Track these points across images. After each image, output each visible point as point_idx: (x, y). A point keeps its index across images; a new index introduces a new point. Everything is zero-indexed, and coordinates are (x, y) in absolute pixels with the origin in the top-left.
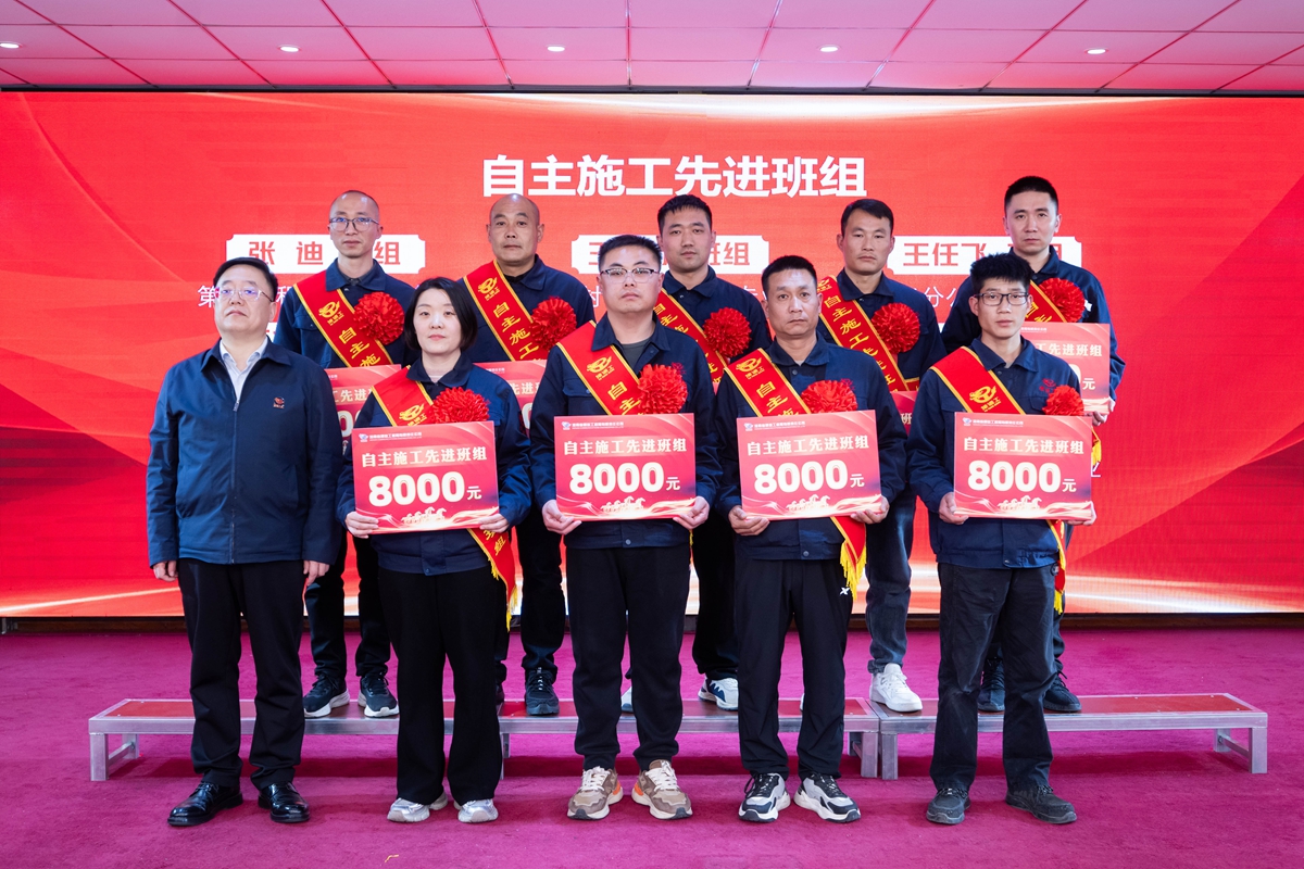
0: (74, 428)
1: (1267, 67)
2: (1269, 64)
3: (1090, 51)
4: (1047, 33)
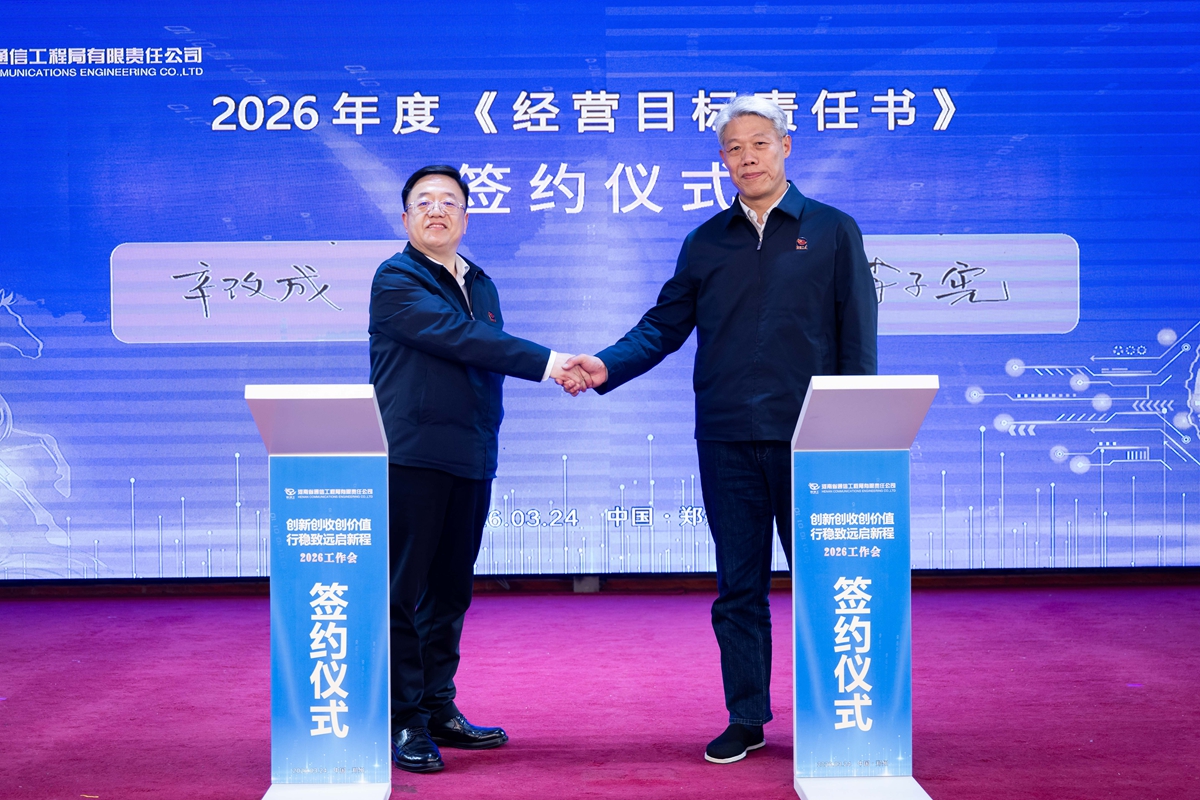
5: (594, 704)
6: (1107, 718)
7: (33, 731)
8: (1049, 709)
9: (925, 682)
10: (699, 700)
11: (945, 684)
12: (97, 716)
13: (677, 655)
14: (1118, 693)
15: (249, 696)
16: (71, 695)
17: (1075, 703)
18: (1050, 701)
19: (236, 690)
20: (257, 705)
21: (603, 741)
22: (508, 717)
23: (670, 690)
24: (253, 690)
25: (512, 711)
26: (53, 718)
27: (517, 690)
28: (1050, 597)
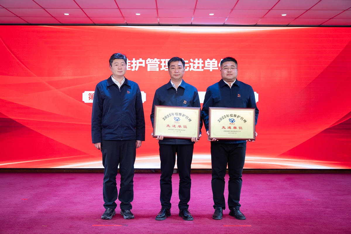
0: (8, 117)
1: (332, 19)
2: (332, 18)
3: (283, 15)
4: (270, 10)
5: (174, 203)
6: (302, 209)
7: (33, 208)
8: (287, 206)
9: (256, 198)
10: (200, 202)
11: (261, 199)
12: (50, 204)
13: (195, 190)
14: (305, 202)
15: (88, 199)
16: (44, 198)
17: (294, 205)
18: (288, 204)
19: (85, 198)
20: (90, 202)
21: (175, 213)
22: (152, 206)
23: (193, 199)
24: (89, 198)
25: (153, 204)
26: (39, 205)
27: (155, 199)
28: (288, 176)
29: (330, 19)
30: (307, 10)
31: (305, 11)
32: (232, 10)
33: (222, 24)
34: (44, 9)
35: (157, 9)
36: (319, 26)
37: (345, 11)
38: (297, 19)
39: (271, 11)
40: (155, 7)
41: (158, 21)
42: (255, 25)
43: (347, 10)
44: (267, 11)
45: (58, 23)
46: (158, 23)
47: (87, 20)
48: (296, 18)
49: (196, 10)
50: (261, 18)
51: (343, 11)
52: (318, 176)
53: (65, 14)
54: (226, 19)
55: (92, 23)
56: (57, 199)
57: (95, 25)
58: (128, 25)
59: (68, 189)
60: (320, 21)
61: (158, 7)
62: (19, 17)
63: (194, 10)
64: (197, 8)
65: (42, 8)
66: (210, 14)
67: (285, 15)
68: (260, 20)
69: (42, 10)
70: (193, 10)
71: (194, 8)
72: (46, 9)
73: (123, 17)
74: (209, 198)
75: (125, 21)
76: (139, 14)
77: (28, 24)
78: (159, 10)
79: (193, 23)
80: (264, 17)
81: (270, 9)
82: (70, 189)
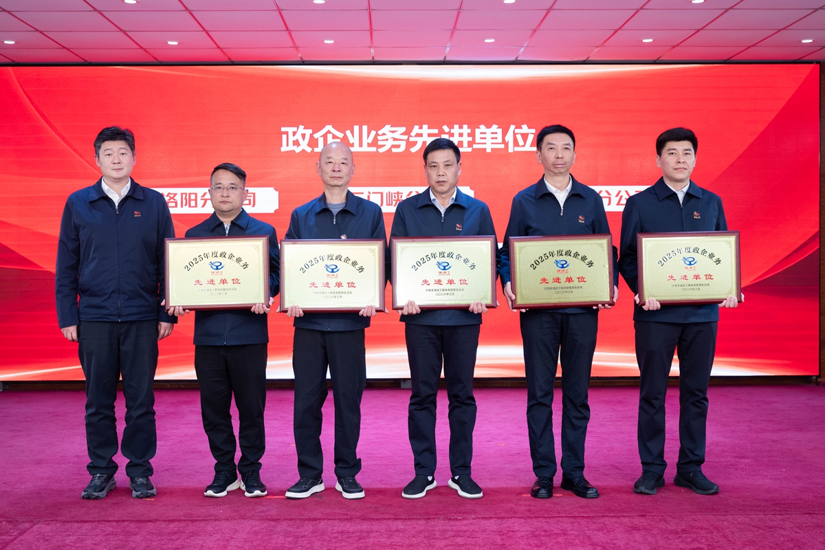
2: (753, 46)
3: (644, 41)
4: (616, 31)
29: (749, 47)
30: (698, 31)
31: (694, 32)
32: (535, 31)
33: (513, 59)
34: (125, 32)
35: (371, 30)
36: (725, 62)
37: (780, 30)
38: (676, 48)
39: (620, 32)
40: (367, 27)
41: (372, 53)
42: (584, 61)
43: (784, 29)
44: (612, 32)
45: (151, 60)
46: (371, 59)
47: (216, 54)
48: (674, 47)
49: (456, 33)
50: (598, 47)
51: (776, 31)
52: (725, 390)
53: (170, 43)
54: (522, 50)
55: (225, 59)
56: (164, 445)
57: (233, 64)
58: (306, 63)
59: (183, 424)
60: (726, 52)
61: (374, 27)
62: (68, 49)
63: (452, 33)
64: (458, 26)
65: (121, 30)
66: (487, 41)
67: (651, 40)
68: (596, 50)
69: (121, 34)
70: (449, 33)
71: (451, 27)
72: (129, 33)
73: (297, 48)
74: (489, 439)
75: (300, 55)
76: (332, 42)
77: (87, 63)
78: (374, 33)
79: (447, 59)
80: (606, 44)
81: (617, 28)
82: (187, 424)
